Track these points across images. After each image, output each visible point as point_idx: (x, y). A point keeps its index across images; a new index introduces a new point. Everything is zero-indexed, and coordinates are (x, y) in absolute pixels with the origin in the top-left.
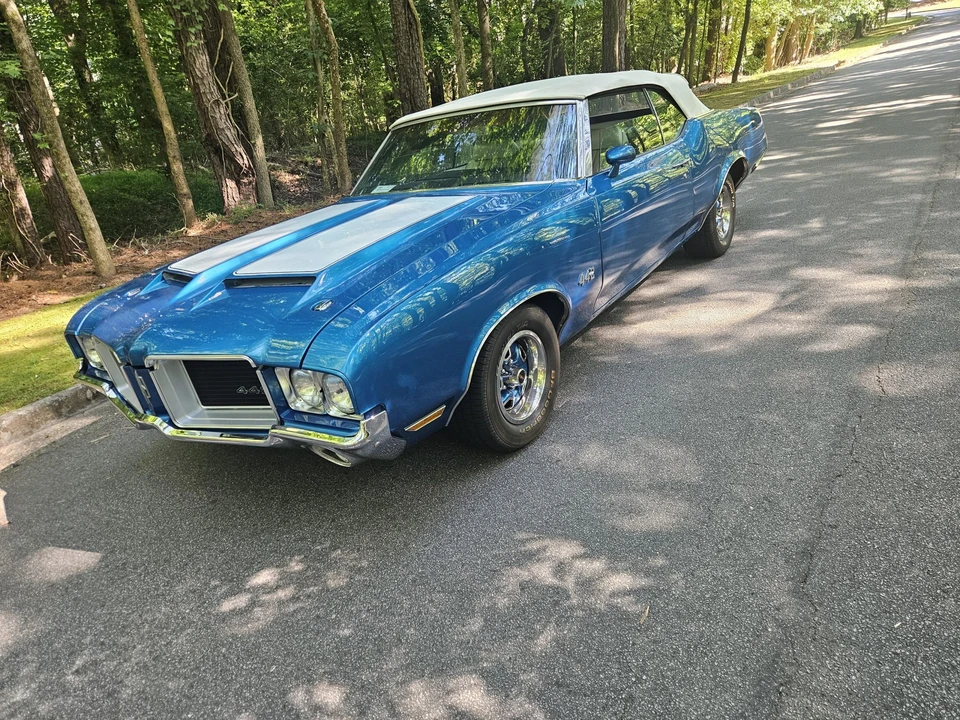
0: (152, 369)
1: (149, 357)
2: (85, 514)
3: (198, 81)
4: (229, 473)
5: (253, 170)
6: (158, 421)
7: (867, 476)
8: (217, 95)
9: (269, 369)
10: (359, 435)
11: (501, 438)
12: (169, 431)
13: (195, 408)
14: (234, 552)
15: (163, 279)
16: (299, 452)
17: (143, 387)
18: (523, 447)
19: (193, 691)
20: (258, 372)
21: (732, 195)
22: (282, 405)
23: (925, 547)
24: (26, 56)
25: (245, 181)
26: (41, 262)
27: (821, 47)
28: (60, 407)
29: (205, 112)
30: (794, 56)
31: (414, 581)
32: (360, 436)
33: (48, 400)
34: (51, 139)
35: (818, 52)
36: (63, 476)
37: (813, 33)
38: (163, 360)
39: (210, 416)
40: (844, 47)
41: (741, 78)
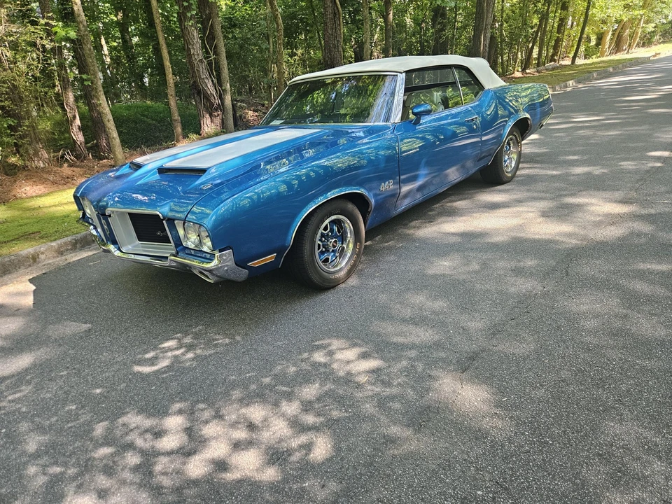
0: (110, 216)
1: (108, 209)
2: (76, 302)
3: (191, 47)
4: (161, 288)
5: (222, 107)
6: (112, 247)
7: (530, 321)
8: (201, 57)
9: (171, 221)
10: (214, 261)
11: (315, 278)
12: (117, 253)
13: (135, 242)
14: (151, 329)
15: (130, 167)
16: (185, 271)
17: (106, 227)
18: (333, 287)
19: (109, 394)
20: (164, 222)
21: (519, 143)
22: (178, 243)
23: (544, 361)
24: (81, 26)
25: (216, 114)
26: (84, 157)
27: (647, 41)
28: (76, 243)
29: (193, 66)
30: (624, 48)
31: (244, 352)
32: (214, 263)
33: (69, 239)
34: (93, 79)
35: (644, 45)
36: (69, 281)
37: (640, 31)
38: (117, 212)
39: (143, 247)
40: (664, 42)
41: (579, 61)
